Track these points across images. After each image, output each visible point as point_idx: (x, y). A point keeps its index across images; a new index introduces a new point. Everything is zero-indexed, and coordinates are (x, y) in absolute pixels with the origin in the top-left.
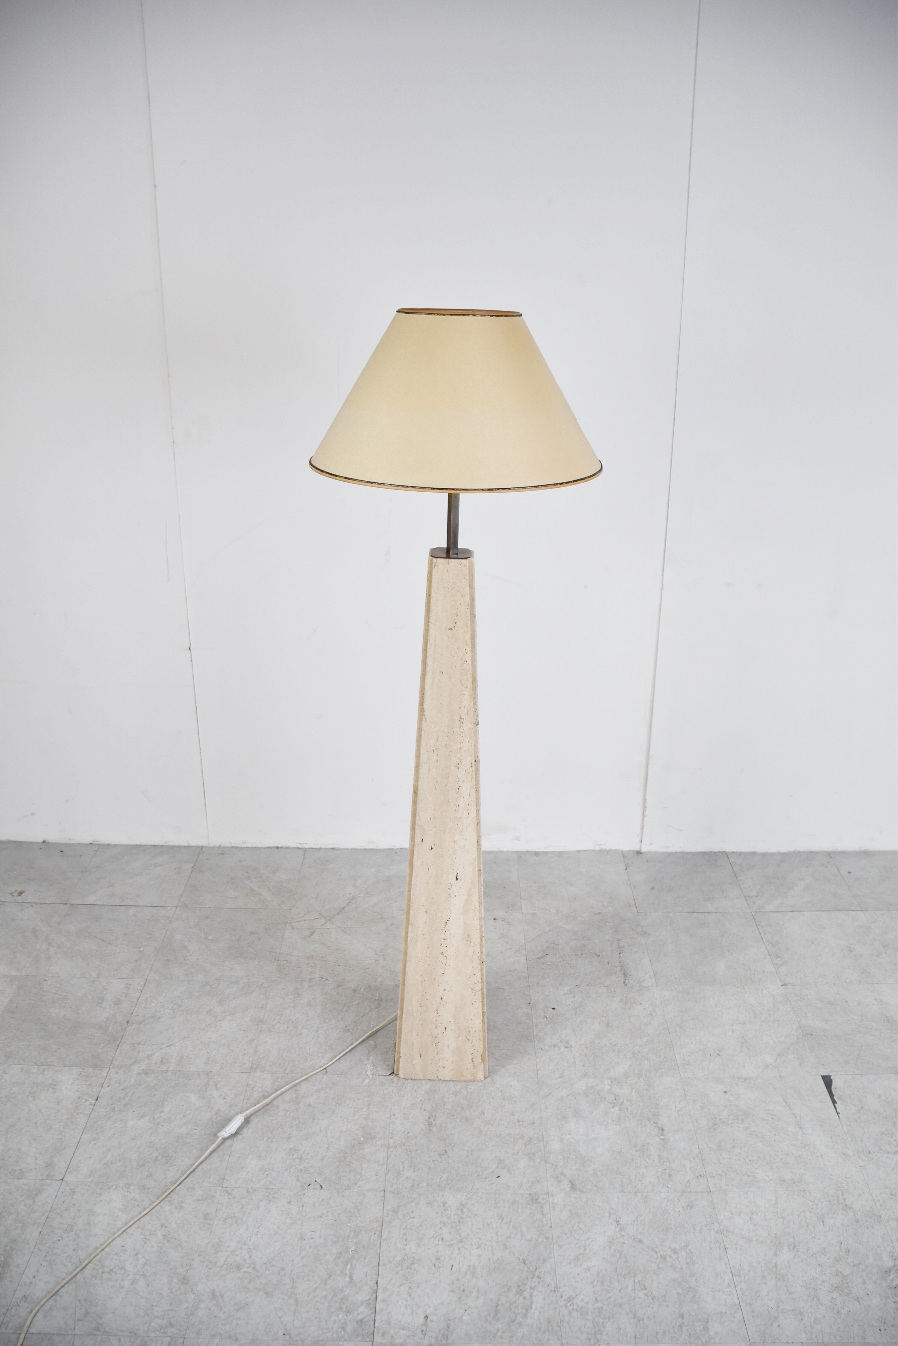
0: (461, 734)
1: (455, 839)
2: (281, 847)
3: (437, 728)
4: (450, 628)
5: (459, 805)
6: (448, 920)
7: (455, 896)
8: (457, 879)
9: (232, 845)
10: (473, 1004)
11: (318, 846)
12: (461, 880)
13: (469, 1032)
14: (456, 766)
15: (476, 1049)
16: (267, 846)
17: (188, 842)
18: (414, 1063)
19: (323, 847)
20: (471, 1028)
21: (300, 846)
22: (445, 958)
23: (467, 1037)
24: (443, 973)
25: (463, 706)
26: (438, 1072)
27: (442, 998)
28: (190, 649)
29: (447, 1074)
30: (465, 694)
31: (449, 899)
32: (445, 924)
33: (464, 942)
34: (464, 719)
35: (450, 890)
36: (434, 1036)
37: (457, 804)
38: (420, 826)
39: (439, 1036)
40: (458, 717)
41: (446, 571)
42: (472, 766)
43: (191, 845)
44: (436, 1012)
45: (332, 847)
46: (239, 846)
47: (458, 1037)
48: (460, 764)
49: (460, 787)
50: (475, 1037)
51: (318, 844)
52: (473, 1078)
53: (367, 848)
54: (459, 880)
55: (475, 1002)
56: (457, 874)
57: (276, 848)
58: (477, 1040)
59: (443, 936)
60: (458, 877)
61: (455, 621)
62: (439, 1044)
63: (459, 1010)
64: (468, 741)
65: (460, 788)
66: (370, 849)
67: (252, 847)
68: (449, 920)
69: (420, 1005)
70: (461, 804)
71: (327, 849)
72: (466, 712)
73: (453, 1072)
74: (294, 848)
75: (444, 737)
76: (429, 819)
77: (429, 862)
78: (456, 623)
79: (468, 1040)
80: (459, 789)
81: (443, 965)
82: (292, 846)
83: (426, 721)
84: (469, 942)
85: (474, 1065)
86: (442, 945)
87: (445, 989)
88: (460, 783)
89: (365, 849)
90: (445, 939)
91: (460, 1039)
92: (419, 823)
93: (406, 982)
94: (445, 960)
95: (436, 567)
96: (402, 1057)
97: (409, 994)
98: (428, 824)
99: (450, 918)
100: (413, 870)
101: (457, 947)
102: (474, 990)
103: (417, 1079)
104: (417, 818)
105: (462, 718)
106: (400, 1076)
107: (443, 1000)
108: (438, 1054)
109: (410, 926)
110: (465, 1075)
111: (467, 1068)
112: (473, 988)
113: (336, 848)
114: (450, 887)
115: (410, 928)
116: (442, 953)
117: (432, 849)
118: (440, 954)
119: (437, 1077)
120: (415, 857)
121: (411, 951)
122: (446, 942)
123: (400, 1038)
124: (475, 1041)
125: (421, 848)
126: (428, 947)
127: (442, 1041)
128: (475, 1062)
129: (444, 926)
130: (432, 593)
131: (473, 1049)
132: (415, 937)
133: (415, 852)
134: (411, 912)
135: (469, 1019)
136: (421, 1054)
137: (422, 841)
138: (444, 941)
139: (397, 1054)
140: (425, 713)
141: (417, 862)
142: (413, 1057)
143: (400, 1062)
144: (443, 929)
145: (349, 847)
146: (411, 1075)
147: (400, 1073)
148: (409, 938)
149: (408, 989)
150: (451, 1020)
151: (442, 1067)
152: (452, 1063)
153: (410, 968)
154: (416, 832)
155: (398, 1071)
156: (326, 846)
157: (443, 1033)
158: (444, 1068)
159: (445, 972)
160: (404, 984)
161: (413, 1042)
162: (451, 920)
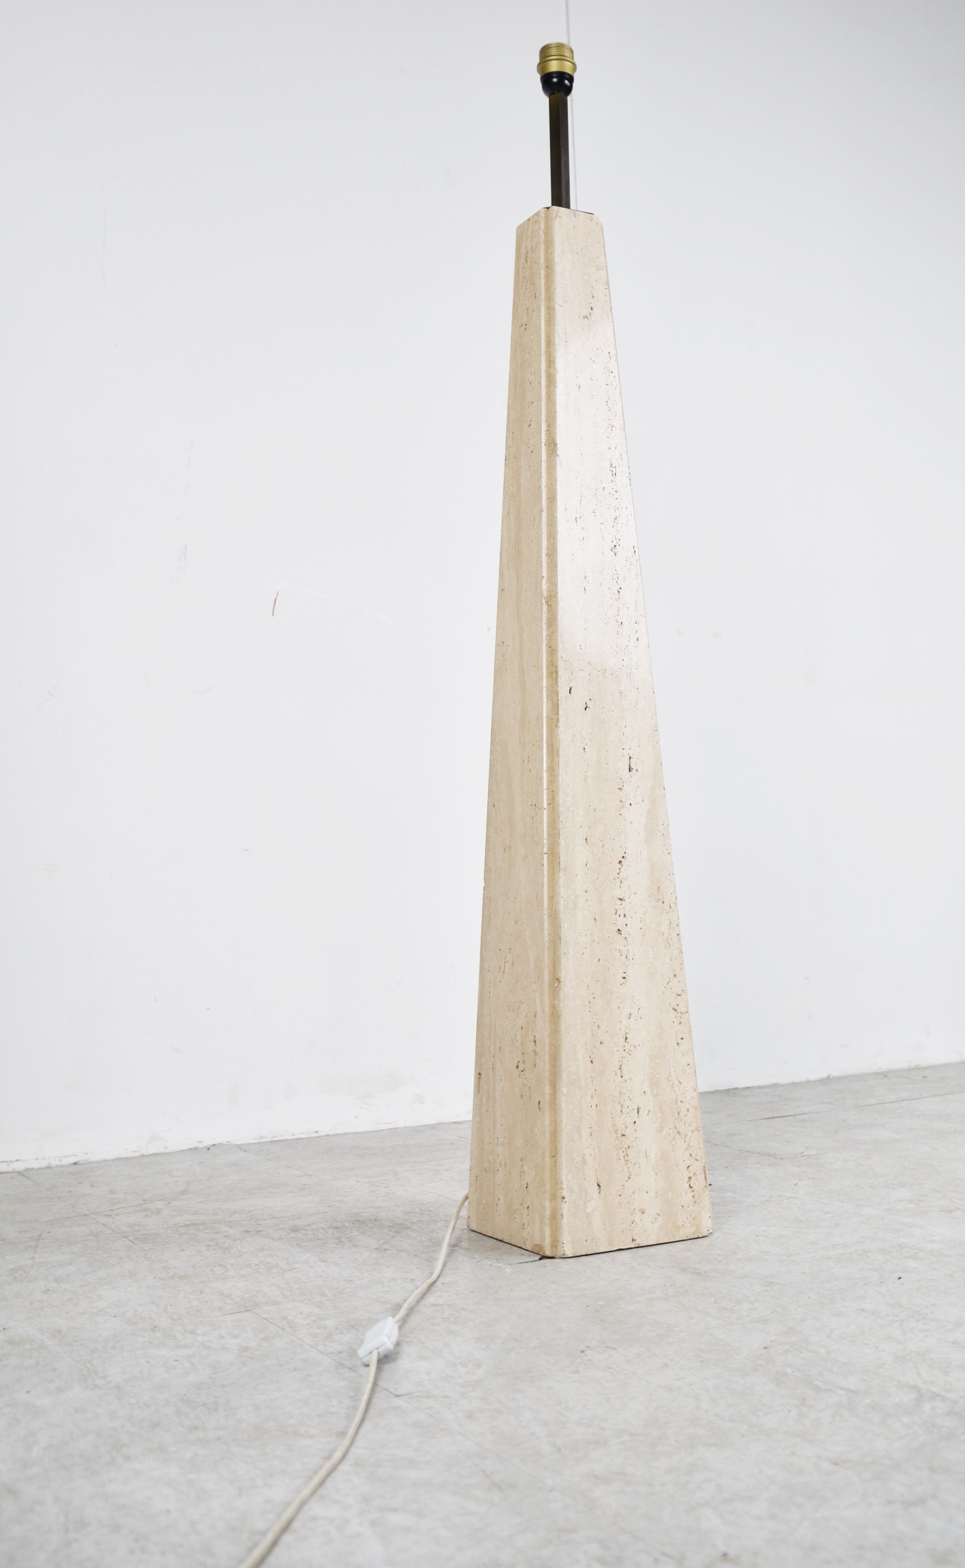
0: (614, 494)
1: (622, 688)
3: (578, 480)
4: (584, 315)
5: (621, 623)
6: (623, 857)
7: (630, 804)
8: (630, 770)
10: (678, 1044)
12: (637, 771)
14: (612, 550)
15: (693, 1155)
18: (589, 1210)
20: (680, 1104)
22: (625, 941)
23: (676, 1128)
24: (624, 978)
26: (634, 1225)
27: (626, 1038)
29: (651, 1230)
30: (615, 428)
31: (622, 812)
32: (619, 866)
33: (654, 904)
34: (617, 470)
35: (621, 793)
36: (620, 1133)
38: (565, 661)
39: (628, 1132)
40: (607, 466)
41: (573, 227)
42: (635, 552)
44: (619, 1072)
45: (73, 1160)
47: (661, 1129)
49: (620, 588)
50: (690, 1125)
52: (694, 1229)
53: (145, 1153)
54: (634, 770)
55: (682, 1039)
56: (630, 758)
58: (693, 1131)
59: (619, 893)
60: (632, 766)
61: (591, 305)
62: (630, 1152)
65: (621, 592)
66: (151, 1155)
68: (625, 855)
69: (590, 1059)
70: (625, 622)
72: (618, 455)
73: (660, 1219)
77: (584, 734)
78: (592, 308)
79: (678, 1133)
81: (624, 958)
84: (661, 903)
85: (693, 1197)
86: (618, 914)
87: (630, 1014)
89: (143, 1155)
90: (621, 899)
91: (664, 1133)
92: (563, 656)
93: (562, 1005)
94: (625, 946)
95: (558, 218)
96: (566, 1199)
97: (569, 1033)
98: (578, 658)
99: (625, 853)
100: (558, 755)
101: (642, 916)
102: (678, 1011)
103: (597, 1252)
104: (560, 646)
105: (614, 466)
106: (564, 1250)
107: (628, 1040)
108: (629, 1178)
109: (561, 874)
110: (680, 1223)
111: (683, 1206)
112: (676, 1007)
113: (82, 1162)
114: (621, 787)
115: (562, 879)
116: (619, 930)
117: (587, 709)
118: (617, 933)
119: (633, 1240)
120: (560, 724)
121: (566, 931)
122: (623, 906)
123: (555, 1155)
124: (690, 1134)
125: (569, 707)
126: (595, 919)
127: (634, 1143)
128: (695, 1187)
129: (618, 871)
130: (556, 256)
131: (689, 1155)
132: (572, 897)
133: (560, 715)
134: (562, 842)
135: (676, 1083)
136: (601, 1185)
137: (570, 692)
138: (621, 904)
139: (551, 1201)
140: (558, 452)
141: (564, 735)
142: (586, 1193)
143: (562, 1215)
144: (617, 876)
145: (109, 1157)
146: (585, 1243)
147: (564, 1242)
148: (562, 902)
149: (567, 1020)
150: (646, 1089)
151: (639, 1211)
152: (656, 1197)
153: (567, 971)
154: (560, 673)
155: (555, 1243)
156: (60, 1160)
157: (635, 1122)
158: (643, 1213)
159: (628, 975)
160: (555, 1016)
161: (584, 1155)
162: (629, 858)
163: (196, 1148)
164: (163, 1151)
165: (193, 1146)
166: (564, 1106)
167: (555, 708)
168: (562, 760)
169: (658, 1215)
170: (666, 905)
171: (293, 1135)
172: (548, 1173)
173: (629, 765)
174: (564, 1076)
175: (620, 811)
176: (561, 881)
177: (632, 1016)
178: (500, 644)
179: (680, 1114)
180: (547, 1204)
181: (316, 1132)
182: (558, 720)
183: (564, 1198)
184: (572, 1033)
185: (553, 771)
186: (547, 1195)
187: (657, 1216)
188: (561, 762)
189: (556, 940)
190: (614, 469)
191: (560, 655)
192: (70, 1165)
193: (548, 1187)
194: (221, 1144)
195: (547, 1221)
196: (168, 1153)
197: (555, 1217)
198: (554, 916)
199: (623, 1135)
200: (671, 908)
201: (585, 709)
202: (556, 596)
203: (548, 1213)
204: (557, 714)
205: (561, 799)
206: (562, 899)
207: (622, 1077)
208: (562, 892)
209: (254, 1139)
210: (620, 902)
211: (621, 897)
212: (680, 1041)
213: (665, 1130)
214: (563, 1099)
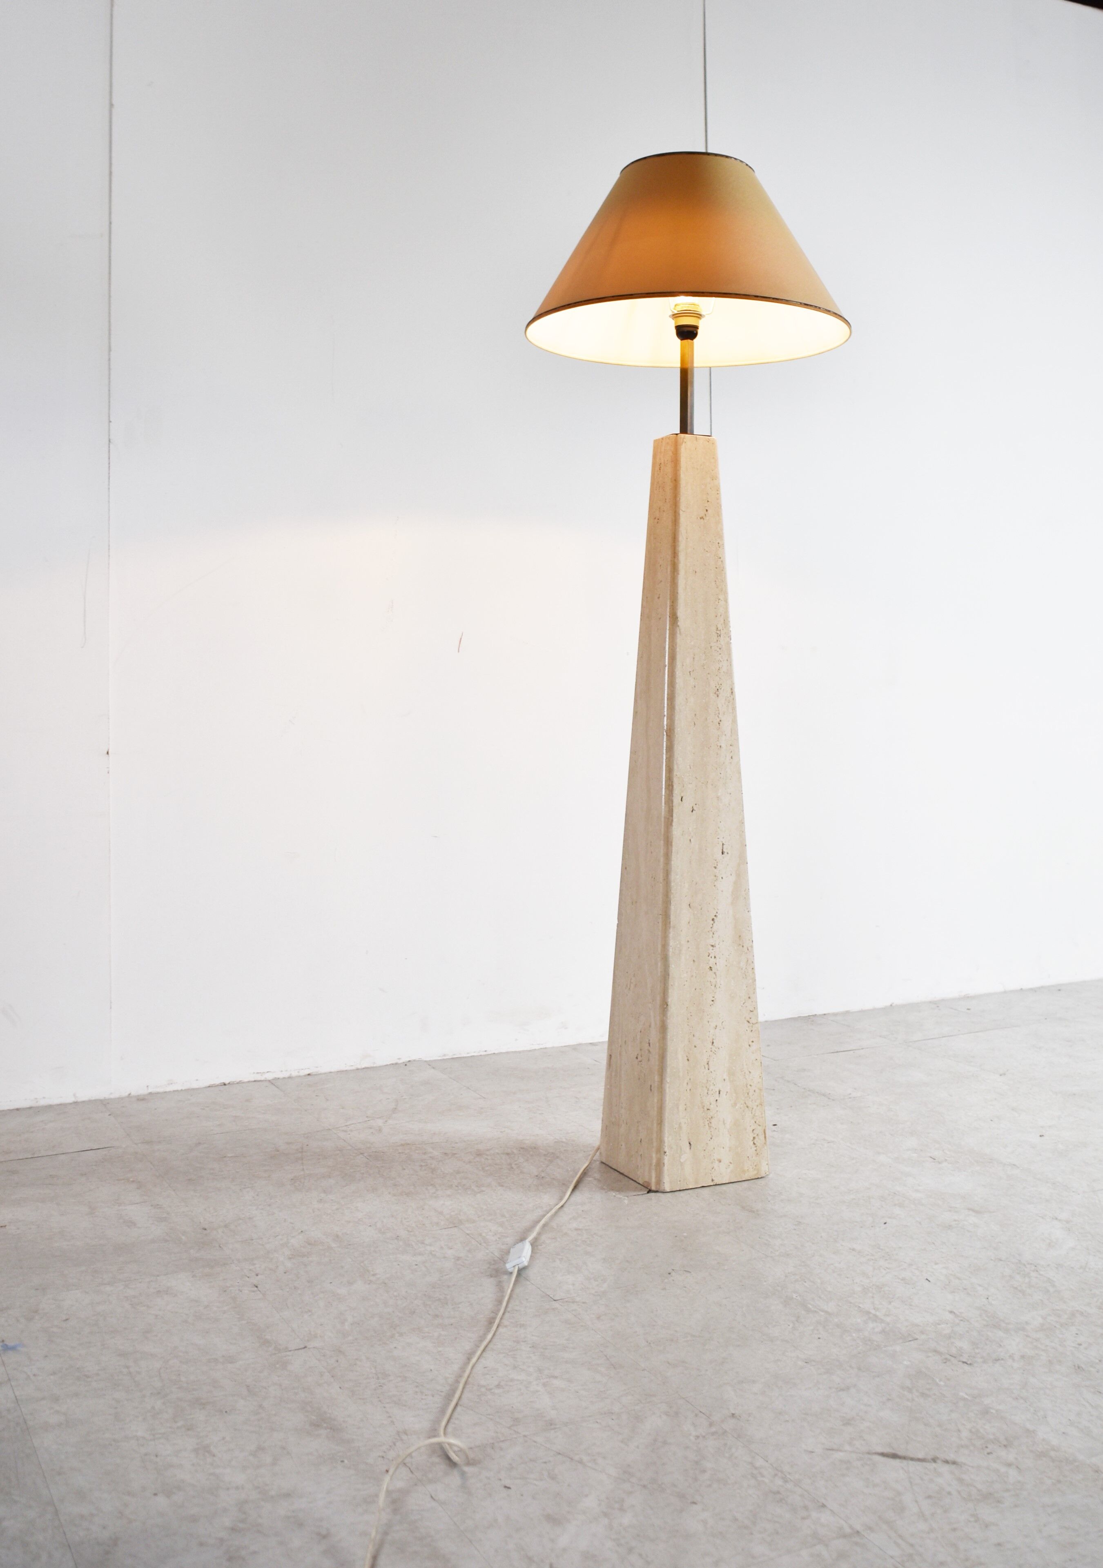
0: (719, 650)
1: (719, 794)
2: (229, 1083)
3: (692, 643)
4: (701, 514)
5: (720, 746)
6: (715, 916)
7: (722, 878)
8: (723, 853)
9: (150, 1090)
10: (749, 1045)
11: (287, 1075)
12: (728, 853)
13: (748, 1094)
14: (715, 693)
15: (757, 1122)
16: (207, 1084)
17: (74, 1095)
18: (682, 1161)
19: (294, 1074)
20: (749, 1087)
21: (259, 1077)
22: (714, 975)
23: (745, 1103)
24: (713, 1001)
25: (719, 614)
26: (713, 1170)
28: (108, 753)
29: (724, 1173)
30: (721, 599)
31: (716, 884)
32: (712, 922)
33: (736, 948)
34: (721, 630)
35: (715, 870)
36: (706, 1109)
37: (719, 745)
38: (679, 778)
39: (711, 1107)
40: (714, 628)
41: (695, 448)
42: (732, 693)
43: (80, 1100)
44: (707, 1066)
45: (307, 1072)
46: (161, 1090)
47: (735, 1104)
48: (719, 690)
49: (720, 721)
50: (755, 1102)
51: (286, 1071)
52: (756, 1172)
53: (359, 1067)
54: (726, 853)
55: (753, 1042)
56: (723, 844)
57: (221, 1085)
58: (757, 1106)
59: (712, 942)
60: (724, 850)
61: (707, 505)
62: (712, 1120)
63: (734, 1058)
64: (726, 659)
65: (721, 723)
66: (364, 1068)
67: (182, 1090)
68: (717, 914)
69: (686, 1058)
70: (723, 745)
71: (299, 1076)
72: (722, 621)
73: (732, 1166)
74: (249, 1082)
75: (701, 655)
76: (688, 767)
77: (690, 829)
78: (707, 511)
79: (747, 1107)
80: (719, 723)
81: (713, 987)
82: (246, 1080)
83: (680, 633)
84: (741, 947)
85: (756, 1150)
86: (710, 956)
87: (716, 1026)
88: (720, 716)
89: (358, 1069)
90: (712, 946)
91: (737, 1107)
92: (677, 774)
93: (668, 1021)
94: (714, 978)
95: (684, 443)
96: (667, 1153)
97: (673, 1040)
98: (688, 775)
99: (717, 913)
100: (671, 845)
101: (728, 956)
102: (751, 1022)
103: (688, 1188)
104: (675, 767)
105: (719, 629)
106: (664, 1188)
107: (714, 1044)
108: (711, 1138)
109: (671, 930)
110: (746, 1168)
111: (748, 1157)
112: (749, 1020)
113: (314, 1074)
114: (716, 866)
115: (672, 934)
116: (710, 967)
117: (694, 811)
118: (708, 970)
119: (713, 1180)
120: (674, 824)
121: (674, 970)
122: (714, 951)
123: (661, 1123)
124: (755, 1107)
125: (681, 811)
126: (694, 961)
127: (716, 1115)
128: (757, 1144)
129: (711, 926)
130: (681, 474)
131: (754, 1122)
132: (678, 946)
133: (674, 817)
134: (672, 907)
135: (747, 1072)
136: (691, 1143)
137: (681, 800)
138: (713, 949)
139: (657, 1153)
140: (679, 623)
141: (677, 831)
142: (681, 1149)
143: (664, 1164)
144: (711, 929)
145: (333, 1070)
146: (679, 1183)
147: (665, 1182)
148: (671, 950)
149: (671, 1032)
150: (725, 1077)
151: (718, 1160)
152: (730, 1151)
153: (673, 998)
154: (675, 787)
155: (659, 1181)
156: (298, 1072)
157: (717, 1100)
158: (720, 1162)
159: (715, 999)
160: (663, 1028)
161: (680, 1123)
162: (719, 916)
163: (396, 1064)
164: (372, 1065)
165: (394, 1062)
166: (667, 1091)
167: (670, 811)
168: (674, 849)
169: (731, 1163)
170: (745, 949)
171: (468, 1053)
172: (655, 1135)
173: (722, 850)
174: (668, 1070)
175: (714, 883)
176: (671, 935)
177: (718, 1027)
178: (633, 752)
179: (749, 1094)
180: (654, 1155)
181: (485, 1051)
182: (672, 821)
183: (665, 1152)
184: (675, 1040)
185: (668, 856)
186: (654, 1150)
187: (729, 1164)
188: (673, 851)
189: (665, 976)
190: (718, 632)
191: (675, 774)
192: (305, 1076)
193: (655, 1144)
194: (414, 1060)
195: (653, 1167)
196: (376, 1067)
197: (660, 1165)
198: (665, 959)
199: (708, 1109)
200: (748, 950)
201: (692, 811)
202: (673, 730)
203: (654, 1161)
204: (672, 816)
205: (673, 876)
206: (671, 948)
207: (709, 1069)
208: (672, 943)
209: (439, 1057)
210: (712, 948)
211: (713, 944)
212: (751, 1043)
213: (738, 1105)
214: (668, 1085)
